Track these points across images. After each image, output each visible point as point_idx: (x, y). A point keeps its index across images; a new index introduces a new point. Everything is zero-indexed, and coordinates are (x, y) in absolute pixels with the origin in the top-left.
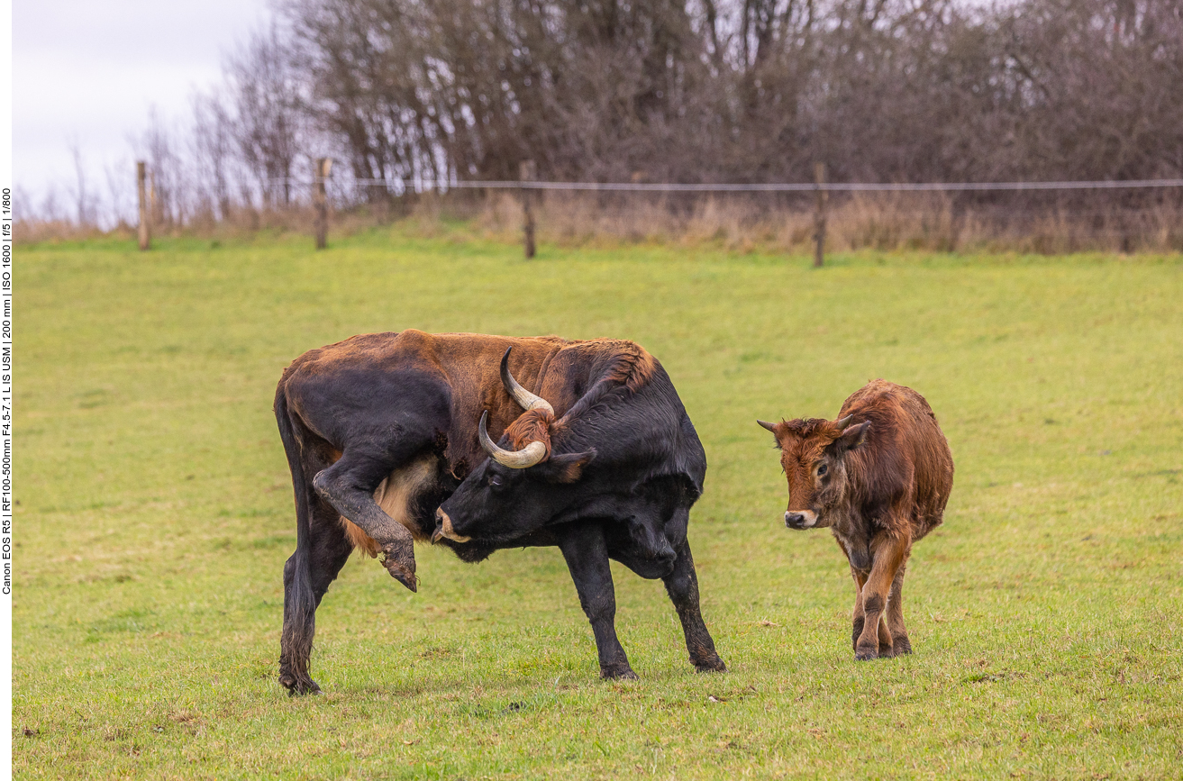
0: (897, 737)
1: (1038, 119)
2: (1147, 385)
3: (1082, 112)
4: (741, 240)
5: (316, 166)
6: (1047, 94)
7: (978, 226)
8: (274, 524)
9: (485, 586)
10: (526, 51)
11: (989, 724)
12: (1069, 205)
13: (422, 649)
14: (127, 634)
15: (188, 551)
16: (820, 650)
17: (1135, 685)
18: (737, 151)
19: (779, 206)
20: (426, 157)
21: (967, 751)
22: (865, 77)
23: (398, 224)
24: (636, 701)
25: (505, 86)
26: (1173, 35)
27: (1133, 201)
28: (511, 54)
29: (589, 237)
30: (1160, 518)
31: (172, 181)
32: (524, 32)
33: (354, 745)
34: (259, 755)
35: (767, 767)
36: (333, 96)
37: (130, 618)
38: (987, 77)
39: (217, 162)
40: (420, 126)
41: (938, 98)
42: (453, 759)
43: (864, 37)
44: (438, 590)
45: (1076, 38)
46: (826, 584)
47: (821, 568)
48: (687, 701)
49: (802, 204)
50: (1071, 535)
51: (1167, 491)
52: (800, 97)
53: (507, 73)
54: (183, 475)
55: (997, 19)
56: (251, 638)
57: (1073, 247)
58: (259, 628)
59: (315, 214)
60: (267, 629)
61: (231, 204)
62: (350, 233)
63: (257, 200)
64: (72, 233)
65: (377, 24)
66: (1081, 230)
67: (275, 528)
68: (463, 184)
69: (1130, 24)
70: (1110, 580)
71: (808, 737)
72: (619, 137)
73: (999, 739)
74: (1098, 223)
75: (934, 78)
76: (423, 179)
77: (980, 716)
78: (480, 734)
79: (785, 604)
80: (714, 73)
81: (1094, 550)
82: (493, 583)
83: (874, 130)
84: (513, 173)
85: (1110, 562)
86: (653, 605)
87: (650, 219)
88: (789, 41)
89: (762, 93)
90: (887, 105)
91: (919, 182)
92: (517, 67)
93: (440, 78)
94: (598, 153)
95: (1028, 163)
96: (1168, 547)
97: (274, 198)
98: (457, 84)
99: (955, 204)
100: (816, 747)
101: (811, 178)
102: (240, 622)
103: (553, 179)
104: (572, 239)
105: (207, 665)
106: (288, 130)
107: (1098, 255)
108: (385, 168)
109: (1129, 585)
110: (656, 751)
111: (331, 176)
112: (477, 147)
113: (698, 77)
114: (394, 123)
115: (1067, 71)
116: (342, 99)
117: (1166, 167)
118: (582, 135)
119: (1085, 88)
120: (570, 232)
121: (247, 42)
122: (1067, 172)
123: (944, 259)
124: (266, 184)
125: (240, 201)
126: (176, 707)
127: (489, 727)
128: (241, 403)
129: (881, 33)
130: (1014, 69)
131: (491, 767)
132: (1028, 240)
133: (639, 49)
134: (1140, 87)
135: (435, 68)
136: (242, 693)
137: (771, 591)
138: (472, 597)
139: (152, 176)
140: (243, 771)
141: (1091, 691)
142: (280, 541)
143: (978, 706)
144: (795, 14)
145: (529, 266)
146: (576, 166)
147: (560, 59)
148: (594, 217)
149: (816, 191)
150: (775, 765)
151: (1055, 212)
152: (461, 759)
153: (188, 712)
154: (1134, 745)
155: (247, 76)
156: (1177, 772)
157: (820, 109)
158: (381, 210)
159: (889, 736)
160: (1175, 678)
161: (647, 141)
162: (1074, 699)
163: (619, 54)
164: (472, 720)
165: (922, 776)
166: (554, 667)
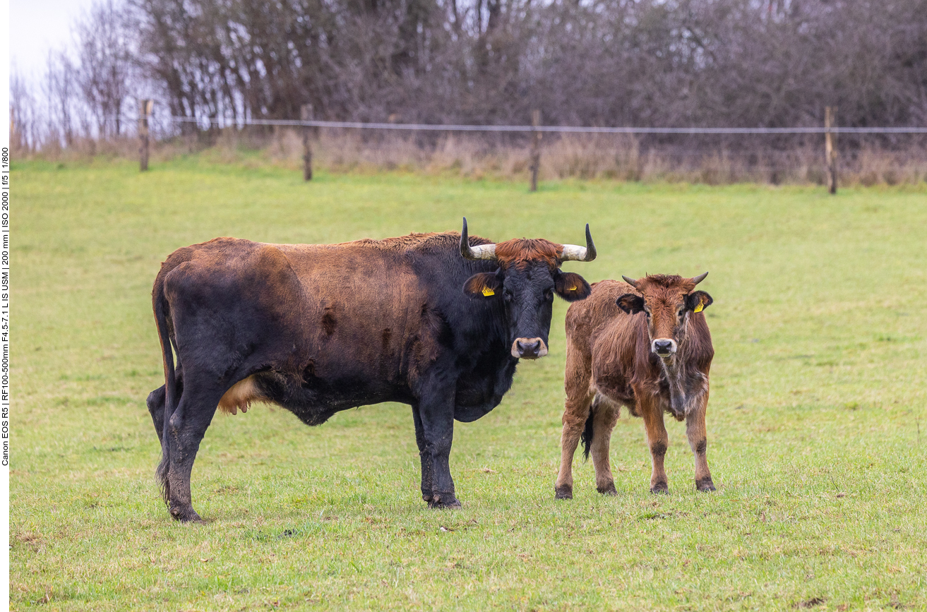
0: (586, 562)
1: (707, 79)
2: (788, 288)
3: (742, 73)
4: (473, 170)
5: (141, 106)
6: (715, 59)
7: (659, 161)
8: (103, 387)
9: (268, 438)
10: (307, 18)
11: (659, 552)
12: (730, 146)
13: (216, 487)
15: (35, 407)
16: (528, 491)
17: (773, 523)
18: (471, 99)
19: (503, 142)
20: (227, 100)
21: (641, 573)
22: (573, 43)
23: (205, 151)
24: (383, 530)
25: (291, 45)
26: (814, 14)
27: (781, 144)
28: (296, 20)
29: (355, 164)
30: (797, 393)
31: (27, 116)
32: (305, 4)
33: (162, 561)
34: (87, 568)
35: (484, 583)
36: (155, 51)
38: (668, 45)
39: (63, 102)
40: (223, 75)
41: (629, 60)
42: (239, 574)
43: (573, 12)
44: (231, 440)
45: (738, 16)
46: (534, 440)
47: (531, 427)
48: (424, 531)
49: (521, 141)
50: (727, 405)
51: (802, 371)
52: (521, 58)
53: (292, 35)
54: (32, 347)
56: (83, 475)
57: (733, 179)
58: (90, 468)
59: (140, 144)
60: (96, 469)
61: (74, 135)
62: (166, 159)
63: (95, 132)
66: (740, 166)
67: (104, 390)
68: (256, 122)
69: (780, 6)
70: (757, 440)
71: (517, 560)
72: (380, 87)
73: (666, 564)
74: (753, 161)
75: (627, 45)
76: (225, 117)
77: (652, 546)
78: (260, 554)
79: (502, 455)
80: (454, 38)
81: (744, 416)
82: (274, 435)
83: (579, 84)
84: (296, 114)
85: (757, 427)
86: (399, 455)
87: (403, 151)
88: (513, 14)
89: (491, 54)
90: (589, 65)
91: (613, 126)
92: (300, 31)
93: (240, 39)
94: (362, 99)
95: (699, 113)
96: (802, 415)
97: (108, 130)
98: (252, 43)
99: (641, 144)
100: (523, 568)
101: (528, 122)
102: (74, 463)
103: (327, 119)
104: (340, 166)
105: (48, 497)
106: (120, 77)
107: (752, 185)
108: (195, 108)
110: (398, 569)
111: (153, 114)
112: (268, 92)
113: (442, 41)
114: (203, 73)
115: (730, 41)
116: (162, 54)
117: (807, 117)
118: (350, 85)
119: (744, 55)
120: (339, 161)
121: (89, 8)
122: (729, 120)
123: (632, 186)
124: (102, 120)
125: (82, 133)
126: (22, 530)
127: (268, 548)
128: (79, 291)
129: (585, 9)
130: (689, 39)
131: (269, 580)
132: (698, 173)
133: (396, 18)
134: (787, 55)
135: (236, 31)
136: (75, 519)
137: (492, 445)
138: (257, 446)
140: (74, 581)
141: (739, 528)
142: (107, 400)
143: (650, 537)
145: (307, 187)
146: (345, 110)
147: (334, 24)
148: (359, 149)
149: (532, 131)
150: (491, 582)
151: (720, 152)
152: (246, 573)
153: (31, 533)
154: (772, 570)
155: (88, 34)
156: (804, 591)
157: (537, 67)
158: (191, 141)
159: (581, 560)
160: (805, 518)
161: (401, 90)
162: (726, 533)
163: (380, 22)
164: (254, 544)
165: (606, 592)
166: (320, 502)
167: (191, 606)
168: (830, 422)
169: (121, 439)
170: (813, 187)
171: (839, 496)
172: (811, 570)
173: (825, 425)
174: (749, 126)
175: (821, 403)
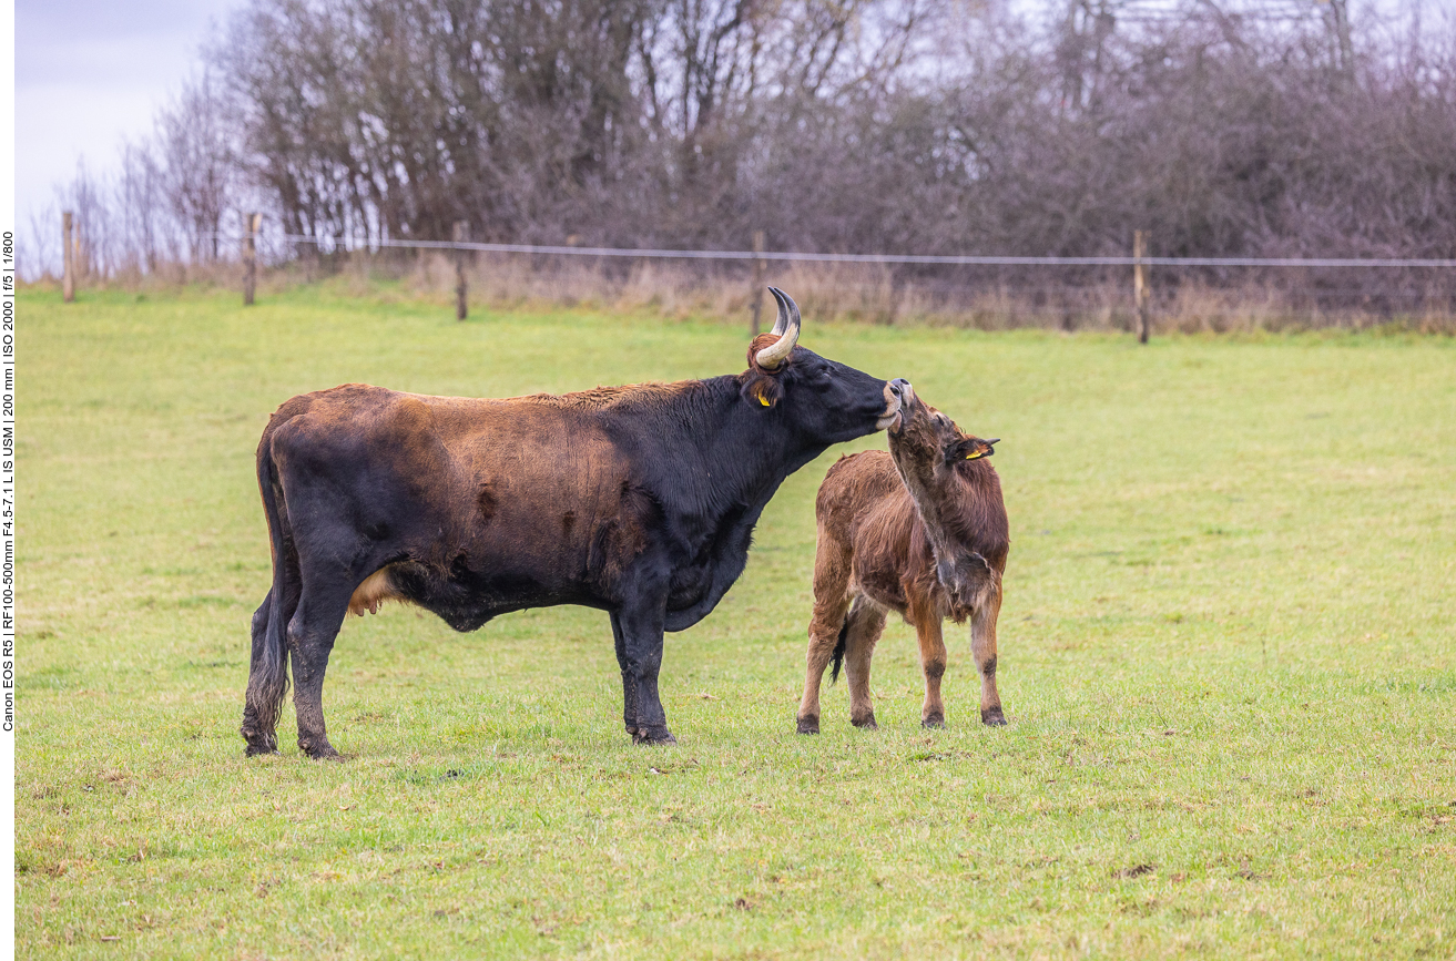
0: (842, 814)
1: (981, 193)
2: (1088, 465)
3: (1026, 186)
4: (677, 308)
5: (245, 221)
6: (992, 168)
7: (918, 300)
8: (200, 583)
9: (415, 651)
10: (462, 109)
11: (935, 803)
12: (1011, 281)
13: (355, 714)
14: (50, 691)
15: (111, 608)
16: (761, 724)
17: (1083, 768)
18: (675, 216)
19: (716, 273)
20: (358, 214)
21: (913, 830)
22: (807, 145)
23: (328, 281)
24: (576, 771)
25: (441, 145)
26: (1120, 111)
27: (1076, 278)
28: (447, 113)
29: (523, 299)
30: (1102, 600)
31: (98, 233)
32: (461, 92)
33: (289, 809)
34: (191, 818)
35: (710, 841)
36: (266, 150)
37: (53, 675)
38: (930, 149)
39: (144, 215)
40: (352, 182)
41: (880, 168)
42: (390, 826)
43: (807, 105)
44: (367, 654)
45: (1022, 112)
46: (762, 658)
47: (757, 641)
48: (629, 773)
49: (739, 272)
50: (1011, 615)
51: (1109, 573)
52: (740, 164)
53: (442, 131)
54: (106, 532)
55: (942, 90)
56: (178, 697)
57: (1013, 322)
58: (185, 689)
59: (244, 270)
60: (194, 690)
61: (158, 257)
62: (278, 290)
63: (185, 254)
65: (311, 78)
66: (1022, 306)
67: (200, 588)
68: (394, 243)
69: (1077, 99)
70: (1052, 661)
71: (752, 811)
72: (555, 199)
73: (946, 819)
74: (1040, 300)
75: (877, 147)
76: (354, 236)
77: (926, 795)
78: (417, 801)
79: (722, 677)
80: (653, 137)
81: (1034, 630)
82: (423, 649)
83: (814, 199)
84: (446, 233)
85: (1053, 643)
86: (587, 675)
87: (585, 283)
88: (729, 107)
89: (701, 159)
90: (829, 175)
91: (859, 253)
92: (453, 127)
93: (374, 135)
94: (533, 215)
95: (971, 237)
96: (1110, 629)
97: (202, 253)
98: (391, 142)
99: (895, 276)
100: (760, 823)
101: (749, 247)
102: (165, 682)
103: (488, 240)
104: (504, 302)
105: (136, 725)
106: (218, 184)
107: (1038, 332)
108: (316, 225)
109: (1072, 667)
110: (597, 822)
111: (261, 231)
112: (411, 205)
113: (636, 139)
114: (326, 179)
115: (1012, 146)
116: (274, 154)
117: (1110, 244)
118: (518, 197)
119: (1031, 162)
120: (503, 295)
121: (178, 94)
122: (1010, 247)
123: (883, 331)
124: (194, 238)
125: (168, 255)
126: (107, 766)
127: (426, 794)
128: (164, 460)
129: (824, 100)
130: (957, 141)
131: (429, 835)
132: (968, 315)
133: (578, 111)
134: (1086, 163)
135: (369, 125)
136: (174, 755)
137: (708, 664)
138: (402, 663)
139: (79, 226)
140: (175, 833)
141: (1039, 773)
142: (205, 600)
143: (924, 785)
144: (737, 79)
145: (461, 328)
146: (510, 229)
147: (496, 118)
148: (528, 280)
149: (753, 259)
150: (719, 840)
151: (997, 287)
152: (398, 826)
153: (118, 771)
154: (1083, 828)
155: (178, 128)
156: (1127, 856)
157: (761, 176)
158: (310, 268)
159: (835, 813)
160: (1124, 762)
161: (582, 204)
162: (1022, 780)
163: (557, 116)
164: (409, 787)
165: (868, 855)
166: (490, 735)
167: (328, 867)
168: (1147, 639)
169: (224, 652)
170: (1117, 334)
171: (1167, 734)
172: (1134, 829)
173: (1140, 641)
174: (1035, 255)
175: (1134, 613)
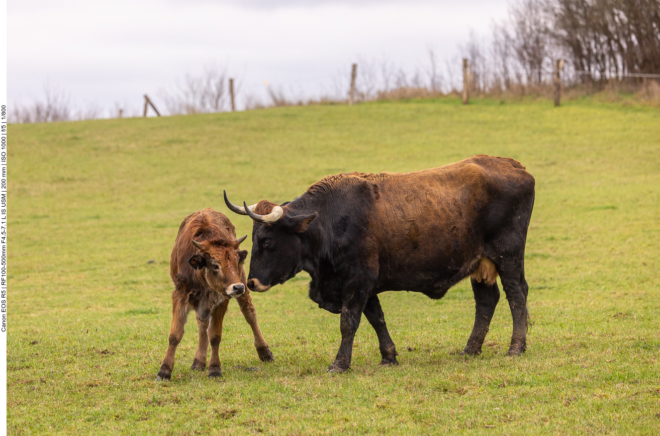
5: (555, 64)
9: (642, 282)
13: (613, 313)
14: (457, 300)
20: (612, 60)
23: (597, 94)
25: (654, 25)
31: (480, 69)
33: (581, 361)
36: (565, 27)
37: (458, 293)
39: (504, 60)
40: (609, 44)
53: (655, 18)
59: (554, 88)
61: (510, 81)
62: (572, 99)
63: (524, 80)
64: (428, 94)
68: (631, 75)
76: (610, 71)
82: (646, 281)
93: (621, 20)
97: (533, 80)
98: (629, 23)
106: (541, 44)
108: (591, 66)
111: (563, 69)
112: (639, 56)
114: (596, 42)
116: (569, 30)
124: (529, 72)
125: (516, 81)
135: (618, 15)
139: (471, 66)
140: (522, 373)
142: (535, 255)
152: (637, 370)
153: (493, 341)
155: (521, 16)
158: (588, 87)
164: (642, 351)
167: (601, 391)
169: (545, 281)
